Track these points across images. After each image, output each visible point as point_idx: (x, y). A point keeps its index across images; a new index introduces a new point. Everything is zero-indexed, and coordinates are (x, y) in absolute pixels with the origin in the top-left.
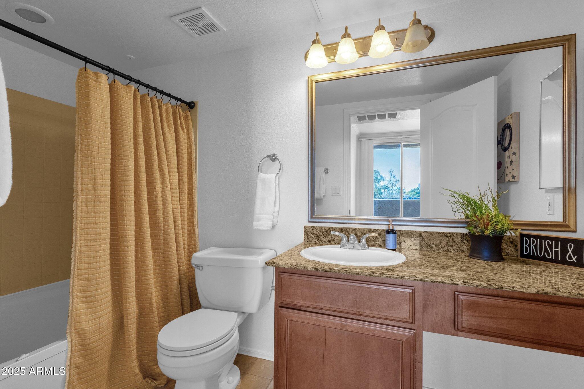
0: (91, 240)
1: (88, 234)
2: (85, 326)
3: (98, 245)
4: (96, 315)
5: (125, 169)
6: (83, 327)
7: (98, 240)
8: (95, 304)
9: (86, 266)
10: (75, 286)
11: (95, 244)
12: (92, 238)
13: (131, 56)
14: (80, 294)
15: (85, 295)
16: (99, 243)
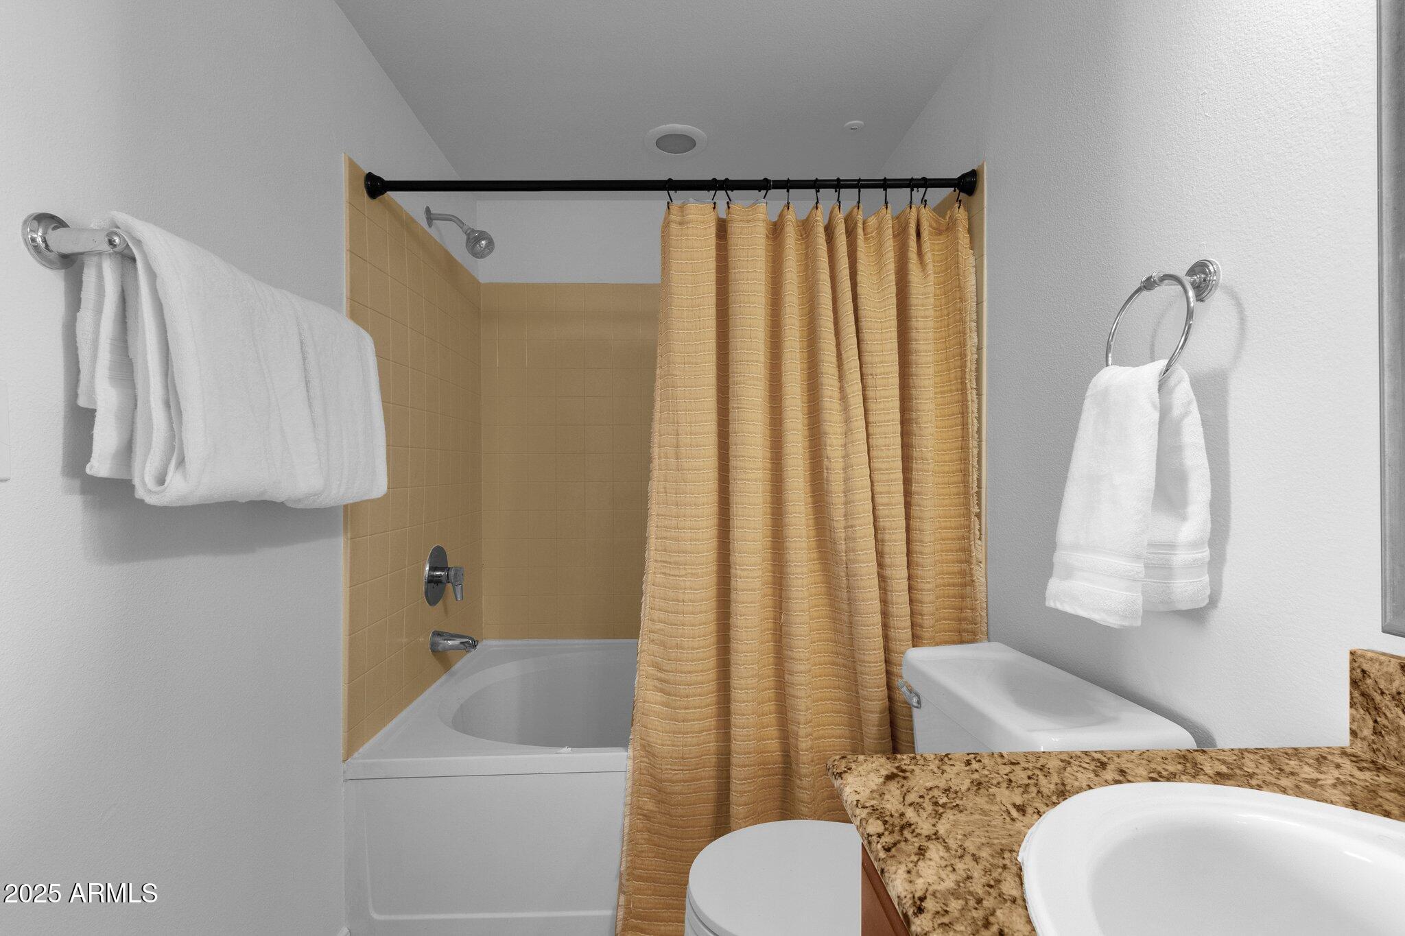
0: (670, 563)
1: (665, 550)
2: (655, 740)
3: (682, 576)
4: (675, 724)
5: (739, 405)
6: (651, 740)
7: (681, 565)
8: (675, 700)
9: (662, 615)
10: (644, 651)
11: (677, 573)
12: (672, 560)
13: (855, 122)
14: (651, 670)
15: (659, 675)
16: (683, 572)
